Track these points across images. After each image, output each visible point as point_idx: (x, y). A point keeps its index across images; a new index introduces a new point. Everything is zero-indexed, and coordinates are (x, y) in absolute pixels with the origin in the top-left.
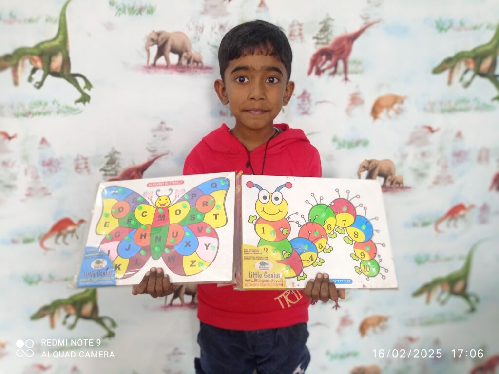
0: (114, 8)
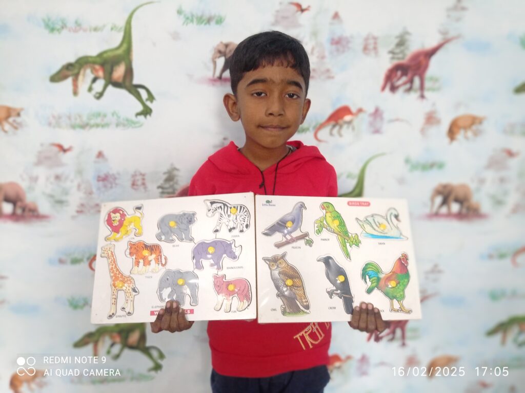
0: (182, 16)
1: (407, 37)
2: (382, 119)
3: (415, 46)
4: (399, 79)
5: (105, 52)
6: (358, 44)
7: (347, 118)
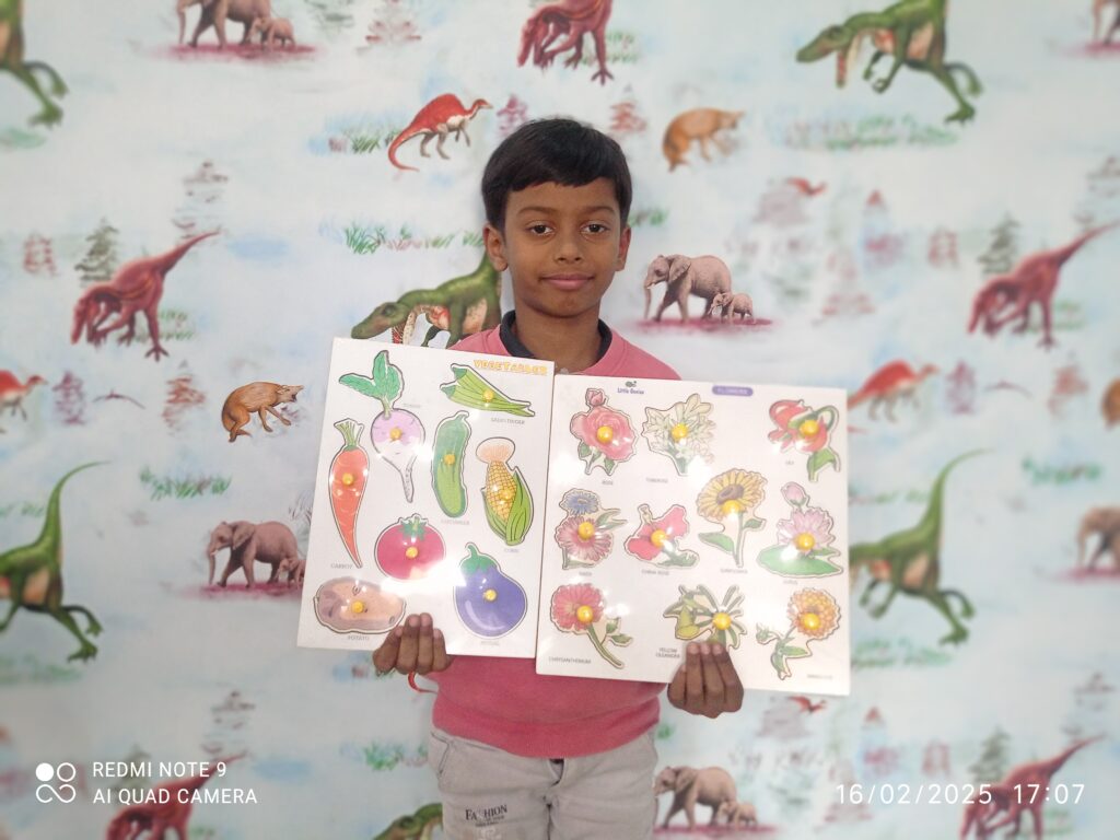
1: (1013, 231)
2: (972, 383)
3: (1029, 246)
4: (1001, 308)
5: (452, 282)
6: (918, 248)
7: (904, 384)
